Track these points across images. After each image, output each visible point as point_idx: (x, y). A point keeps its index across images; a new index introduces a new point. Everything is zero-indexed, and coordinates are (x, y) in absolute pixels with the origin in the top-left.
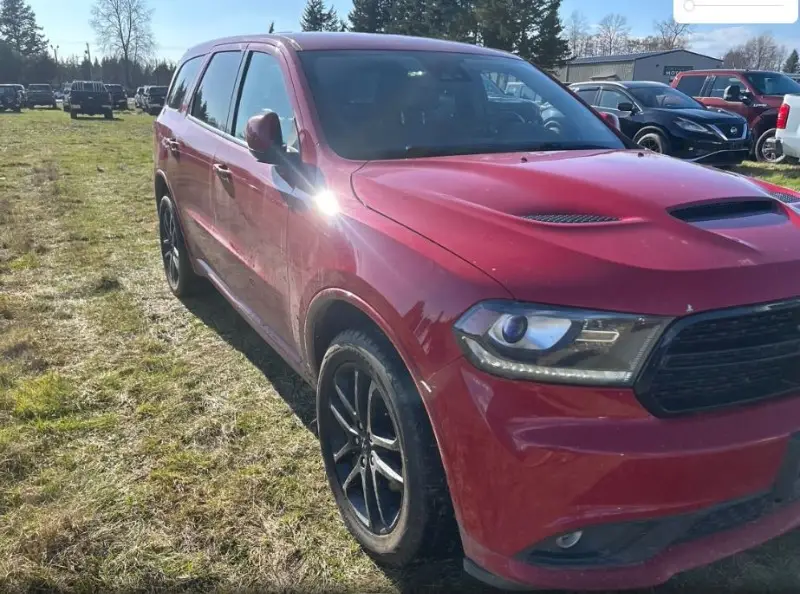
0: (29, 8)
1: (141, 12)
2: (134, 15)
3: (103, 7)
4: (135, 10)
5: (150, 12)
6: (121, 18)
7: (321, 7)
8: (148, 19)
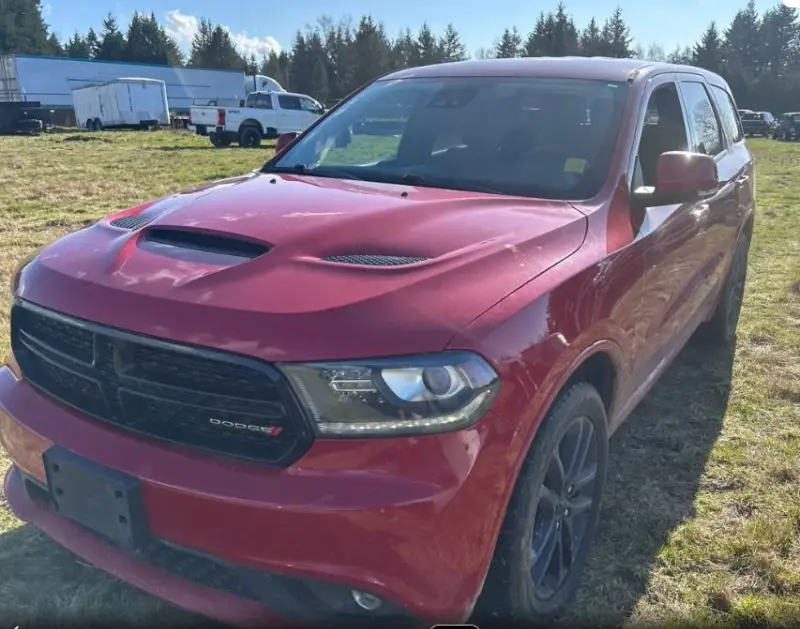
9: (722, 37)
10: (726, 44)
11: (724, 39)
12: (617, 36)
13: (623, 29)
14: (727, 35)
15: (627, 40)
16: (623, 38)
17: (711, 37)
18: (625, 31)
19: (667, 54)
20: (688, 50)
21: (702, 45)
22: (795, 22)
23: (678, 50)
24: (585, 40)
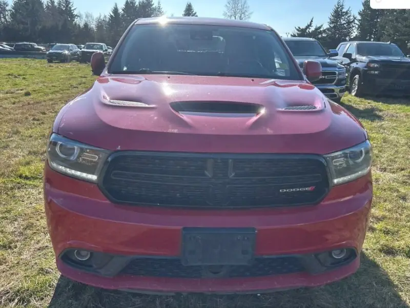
0: (195, 13)
1: (247, 14)
2: (243, 16)
3: (229, 12)
4: (244, 13)
5: (251, 13)
6: (237, 16)
7: (342, 8)
8: (249, 17)
9: (120, 11)
10: (123, 15)
11: (123, 12)
12: (67, 6)
13: (69, 3)
14: (123, 10)
15: (72, 9)
16: (70, 8)
17: (116, 11)
18: (71, 4)
19: (95, 18)
20: (105, 16)
21: (112, 14)
22: (153, 7)
23: (100, 16)
24: (48, 7)
